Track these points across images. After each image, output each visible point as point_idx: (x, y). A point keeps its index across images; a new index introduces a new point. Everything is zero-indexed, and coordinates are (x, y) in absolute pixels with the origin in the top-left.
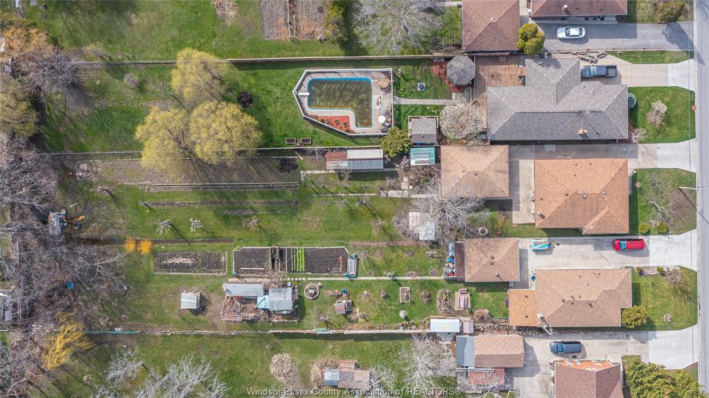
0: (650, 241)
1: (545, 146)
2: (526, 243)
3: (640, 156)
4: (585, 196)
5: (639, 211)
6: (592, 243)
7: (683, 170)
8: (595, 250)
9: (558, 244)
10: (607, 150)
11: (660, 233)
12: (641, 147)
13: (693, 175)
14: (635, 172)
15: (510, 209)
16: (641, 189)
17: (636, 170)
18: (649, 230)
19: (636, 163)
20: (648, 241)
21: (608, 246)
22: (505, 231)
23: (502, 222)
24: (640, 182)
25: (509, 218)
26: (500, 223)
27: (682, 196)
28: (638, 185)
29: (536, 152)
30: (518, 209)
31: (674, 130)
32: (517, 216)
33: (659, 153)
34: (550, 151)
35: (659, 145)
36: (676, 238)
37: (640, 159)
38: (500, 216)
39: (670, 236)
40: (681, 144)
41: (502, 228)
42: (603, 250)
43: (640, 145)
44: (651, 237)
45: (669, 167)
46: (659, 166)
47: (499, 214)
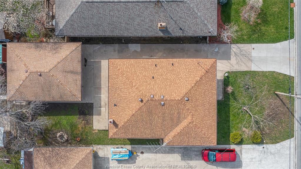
0: (243, 151)
1: (130, 45)
2: (107, 151)
3: (233, 58)
4: (162, 103)
5: (231, 118)
6: (179, 153)
7: (280, 74)
8: (182, 160)
9: (142, 153)
10: (197, 51)
11: (254, 143)
12: (234, 48)
13: (291, 79)
14: (226, 75)
15: (91, 114)
16: (233, 93)
17: (228, 72)
18: (242, 139)
19: (229, 65)
20: (241, 151)
21: (196, 155)
22: (85, 137)
23: (82, 128)
24: (232, 86)
25: (89, 123)
26: (80, 129)
27: (278, 101)
28: (230, 89)
29: (120, 51)
30: (99, 114)
31: (271, 29)
32: (99, 121)
33: (254, 54)
34: (135, 51)
35: (254, 45)
36: (271, 147)
37: (233, 60)
38: (80, 120)
39: (264, 146)
40: (278, 45)
41: (81, 134)
42: (191, 160)
43: (233, 46)
44: (244, 146)
45: (265, 69)
46: (254, 68)
47: (79, 118)
